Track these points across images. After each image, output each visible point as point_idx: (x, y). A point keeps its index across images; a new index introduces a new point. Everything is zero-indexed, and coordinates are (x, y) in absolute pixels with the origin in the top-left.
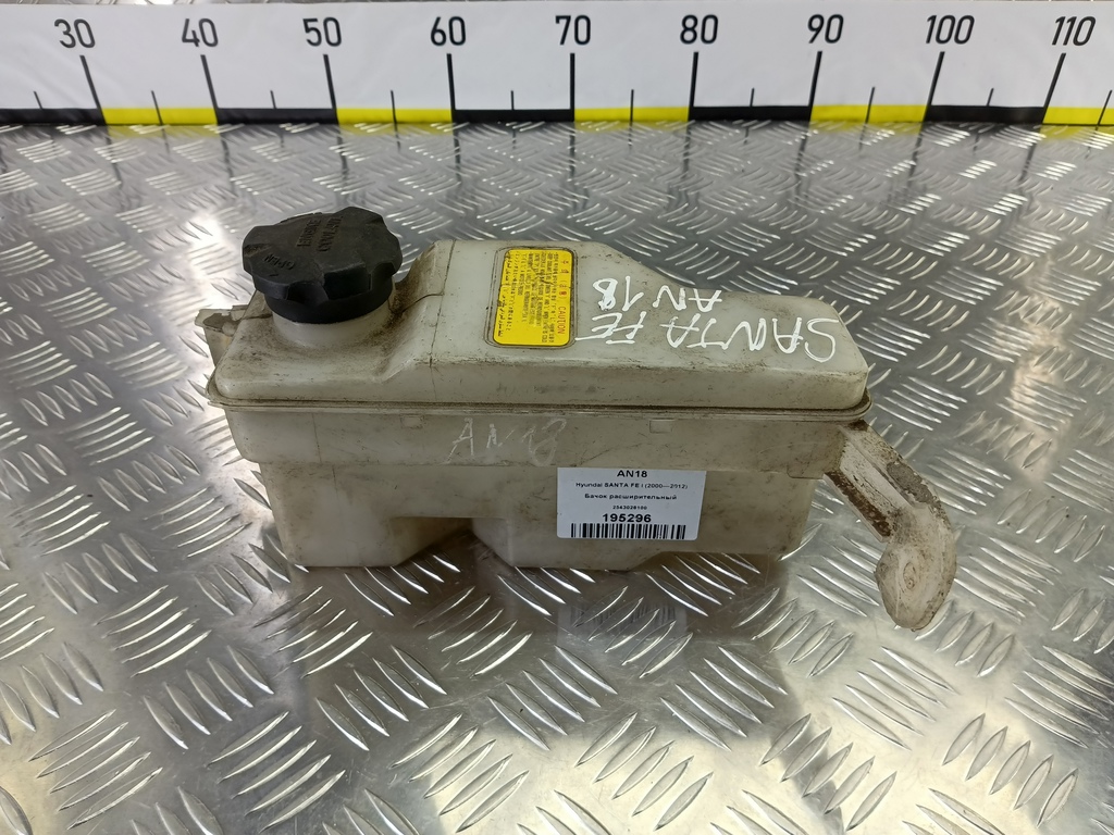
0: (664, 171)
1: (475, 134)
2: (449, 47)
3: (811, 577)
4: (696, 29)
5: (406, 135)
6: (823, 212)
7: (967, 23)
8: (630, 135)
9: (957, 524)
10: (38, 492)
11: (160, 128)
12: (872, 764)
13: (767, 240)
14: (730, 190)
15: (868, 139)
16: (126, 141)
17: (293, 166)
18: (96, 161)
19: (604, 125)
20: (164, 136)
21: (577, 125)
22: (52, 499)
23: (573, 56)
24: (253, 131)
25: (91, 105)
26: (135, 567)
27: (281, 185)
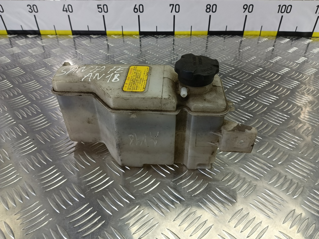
0: (200, 49)
1: (146, 38)
2: (139, 13)
3: (243, 168)
4: (210, 8)
5: (126, 39)
6: (247, 61)
7: (290, 7)
8: (190, 39)
9: (287, 153)
10: (19, 138)
11: (56, 36)
12: (261, 223)
13: (231, 69)
14: (220, 55)
15: (260, 41)
16: (46, 39)
17: (93, 47)
18: (38, 45)
19: (183, 36)
20: (57, 38)
21: (175, 36)
22: (23, 140)
23: (174, 16)
24: (82, 37)
25: (37, 29)
26: (46, 160)
27: (90, 52)
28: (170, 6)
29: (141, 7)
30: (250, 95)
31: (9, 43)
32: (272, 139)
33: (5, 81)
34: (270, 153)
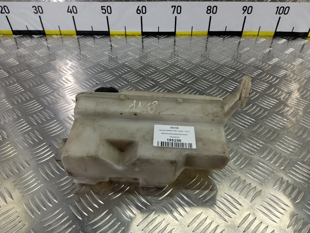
0: (202, 50)
1: (148, 39)
2: (141, 14)
3: (249, 173)
4: (211, 10)
5: (129, 39)
6: (247, 63)
7: (287, 9)
8: (191, 39)
9: (288, 158)
10: (36, 144)
11: (61, 36)
12: (268, 227)
13: (232, 72)
14: (220, 56)
15: (258, 41)
16: (52, 40)
17: (98, 48)
18: (43, 45)
19: (184, 37)
20: (62, 38)
21: (176, 36)
22: (40, 146)
23: (176, 17)
24: (86, 37)
25: (42, 29)
27: (96, 54)
28: (172, 7)
29: (144, 8)
30: (251, 99)
31: (16, 44)
32: (274, 144)
33: (16, 84)
34: (273, 158)
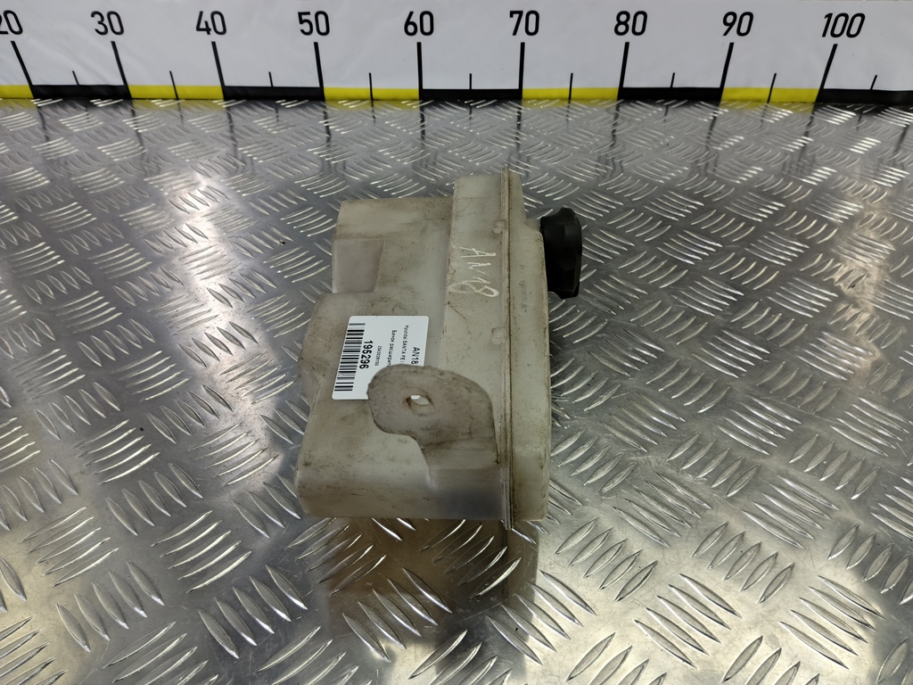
0: (601, 144)
1: (438, 110)
2: (419, 37)
3: (755, 513)
4: (629, 23)
5: (382, 112)
6: (738, 182)
7: (858, 20)
8: (568, 111)
9: (874, 465)
10: (98, 425)
11: (177, 102)
12: (817, 681)
13: (693, 207)
14: (658, 161)
15: (770, 117)
16: (149, 114)
17: (290, 138)
18: (123, 130)
19: (546, 103)
20: (179, 109)
21: (523, 102)
22: (109, 432)
23: (523, 45)
24: (253, 106)
25: (118, 82)
26: (183, 494)
27: (281, 154)
28: (511, 16)
29: (426, 18)
30: (755, 288)
31: (41, 126)
32: (829, 424)
33: (40, 245)
34: (826, 466)
